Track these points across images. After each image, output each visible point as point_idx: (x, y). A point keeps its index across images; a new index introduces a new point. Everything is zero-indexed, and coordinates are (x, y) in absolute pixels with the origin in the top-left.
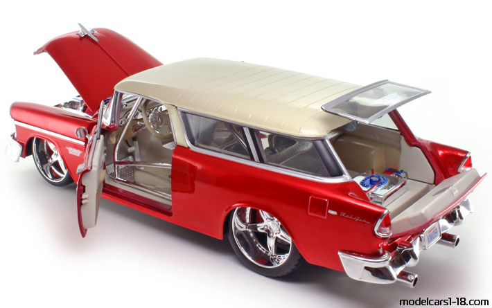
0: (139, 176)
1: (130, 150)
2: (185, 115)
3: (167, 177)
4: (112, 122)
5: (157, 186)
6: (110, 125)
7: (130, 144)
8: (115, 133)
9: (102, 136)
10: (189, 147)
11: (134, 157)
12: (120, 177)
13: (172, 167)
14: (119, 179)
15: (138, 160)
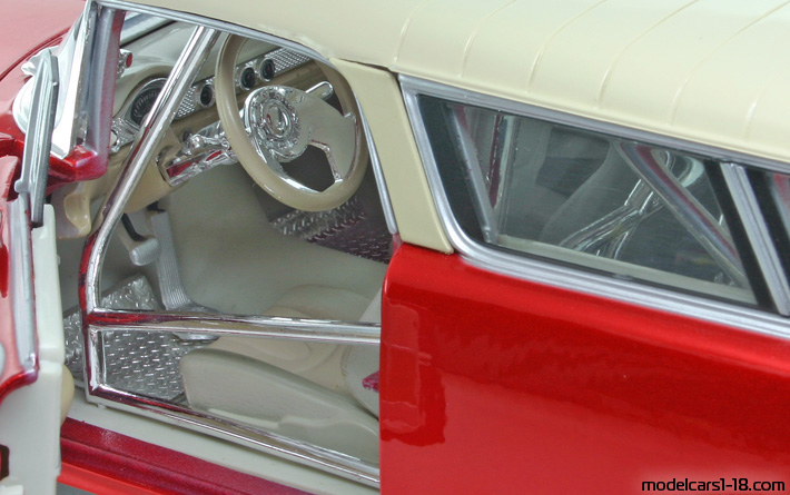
0: (202, 378)
1: (137, 255)
2: (438, 112)
3: (355, 383)
4: (77, 140)
5: (291, 419)
6: (73, 156)
7: (138, 230)
8: (85, 188)
9: (49, 209)
10: (456, 253)
11: (153, 284)
12: (109, 382)
13: (384, 336)
14: (106, 388)
15: (174, 299)
